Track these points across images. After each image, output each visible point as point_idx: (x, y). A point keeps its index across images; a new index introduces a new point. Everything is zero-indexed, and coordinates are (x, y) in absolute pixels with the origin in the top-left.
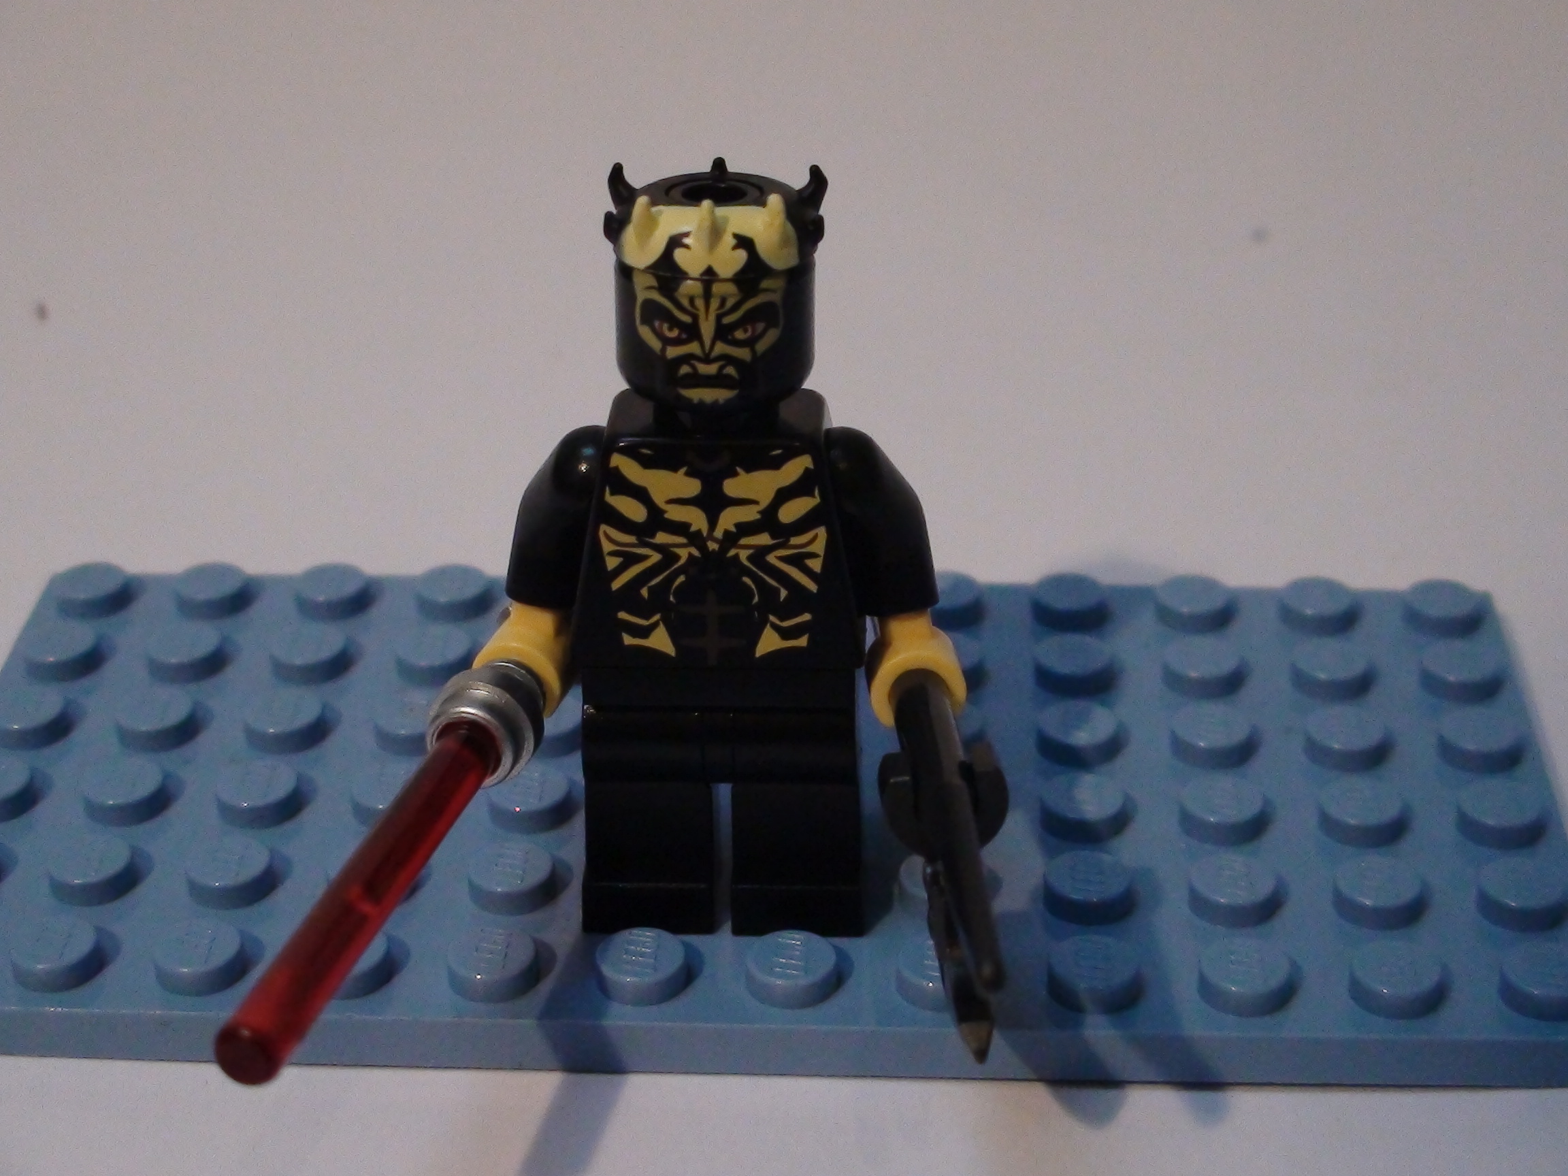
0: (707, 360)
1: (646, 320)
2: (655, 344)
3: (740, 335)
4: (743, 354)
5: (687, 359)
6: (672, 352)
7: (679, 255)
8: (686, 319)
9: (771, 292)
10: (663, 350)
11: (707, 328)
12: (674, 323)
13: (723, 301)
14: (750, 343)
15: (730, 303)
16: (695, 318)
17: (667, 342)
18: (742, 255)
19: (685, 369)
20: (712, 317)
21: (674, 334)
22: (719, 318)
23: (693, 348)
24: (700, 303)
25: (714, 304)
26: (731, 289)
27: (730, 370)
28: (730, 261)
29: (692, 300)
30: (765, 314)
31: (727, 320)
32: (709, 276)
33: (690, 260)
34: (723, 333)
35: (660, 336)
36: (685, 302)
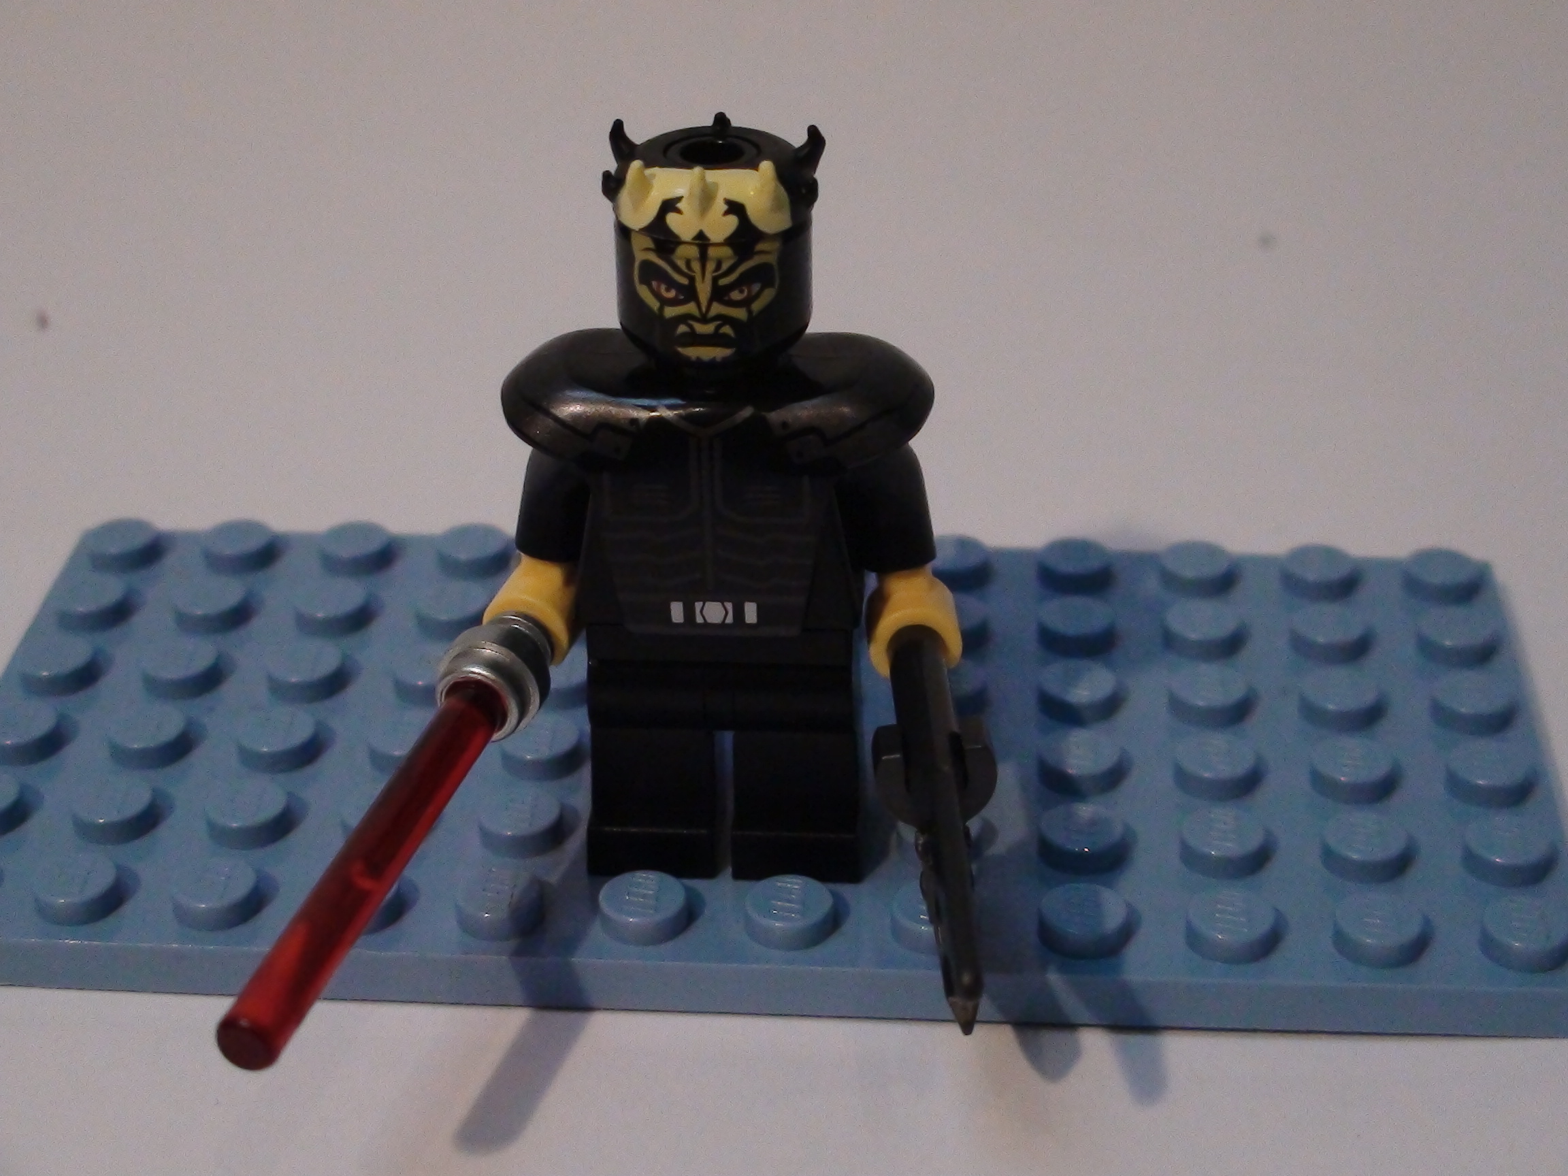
8: (683, 281)
35: (657, 295)
36: (681, 264)
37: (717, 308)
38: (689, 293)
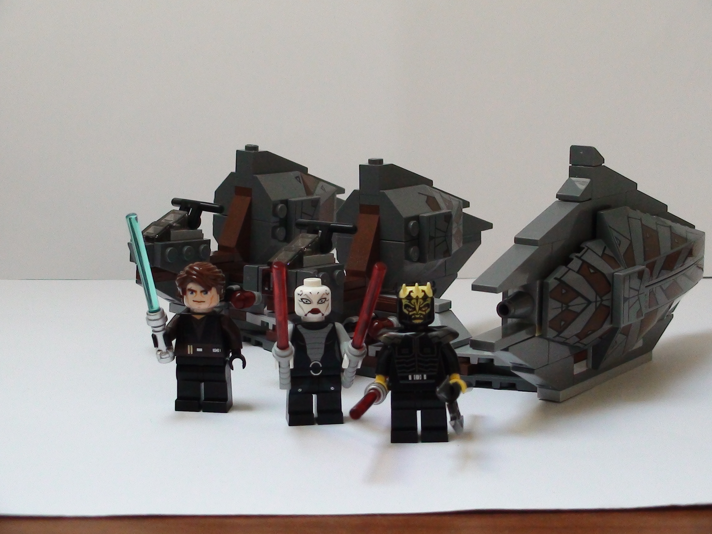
0: (417, 314)
1: (405, 308)
2: (407, 312)
3: (424, 309)
4: (424, 313)
5: (414, 314)
6: (411, 313)
7: (412, 294)
8: (413, 307)
9: (429, 301)
10: (409, 313)
11: (417, 308)
12: (411, 308)
13: (420, 303)
14: (425, 311)
15: (421, 303)
16: (415, 306)
17: (409, 312)
18: (423, 294)
19: (413, 317)
20: (418, 306)
21: (411, 310)
22: (419, 306)
23: (415, 312)
24: (416, 304)
25: (418, 303)
26: (421, 300)
27: (422, 316)
28: (421, 295)
29: (414, 303)
30: (427, 305)
31: (421, 306)
32: (417, 298)
33: (413, 295)
34: (420, 309)
35: (408, 310)
36: (413, 303)
37: (420, 312)
38: (414, 309)
